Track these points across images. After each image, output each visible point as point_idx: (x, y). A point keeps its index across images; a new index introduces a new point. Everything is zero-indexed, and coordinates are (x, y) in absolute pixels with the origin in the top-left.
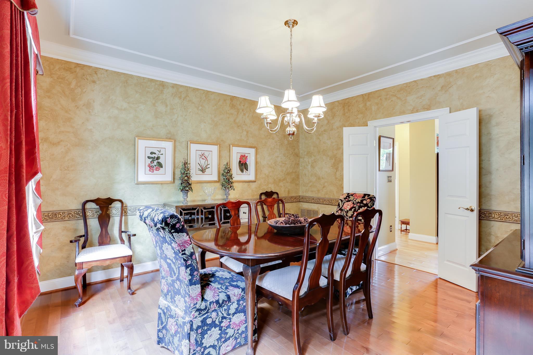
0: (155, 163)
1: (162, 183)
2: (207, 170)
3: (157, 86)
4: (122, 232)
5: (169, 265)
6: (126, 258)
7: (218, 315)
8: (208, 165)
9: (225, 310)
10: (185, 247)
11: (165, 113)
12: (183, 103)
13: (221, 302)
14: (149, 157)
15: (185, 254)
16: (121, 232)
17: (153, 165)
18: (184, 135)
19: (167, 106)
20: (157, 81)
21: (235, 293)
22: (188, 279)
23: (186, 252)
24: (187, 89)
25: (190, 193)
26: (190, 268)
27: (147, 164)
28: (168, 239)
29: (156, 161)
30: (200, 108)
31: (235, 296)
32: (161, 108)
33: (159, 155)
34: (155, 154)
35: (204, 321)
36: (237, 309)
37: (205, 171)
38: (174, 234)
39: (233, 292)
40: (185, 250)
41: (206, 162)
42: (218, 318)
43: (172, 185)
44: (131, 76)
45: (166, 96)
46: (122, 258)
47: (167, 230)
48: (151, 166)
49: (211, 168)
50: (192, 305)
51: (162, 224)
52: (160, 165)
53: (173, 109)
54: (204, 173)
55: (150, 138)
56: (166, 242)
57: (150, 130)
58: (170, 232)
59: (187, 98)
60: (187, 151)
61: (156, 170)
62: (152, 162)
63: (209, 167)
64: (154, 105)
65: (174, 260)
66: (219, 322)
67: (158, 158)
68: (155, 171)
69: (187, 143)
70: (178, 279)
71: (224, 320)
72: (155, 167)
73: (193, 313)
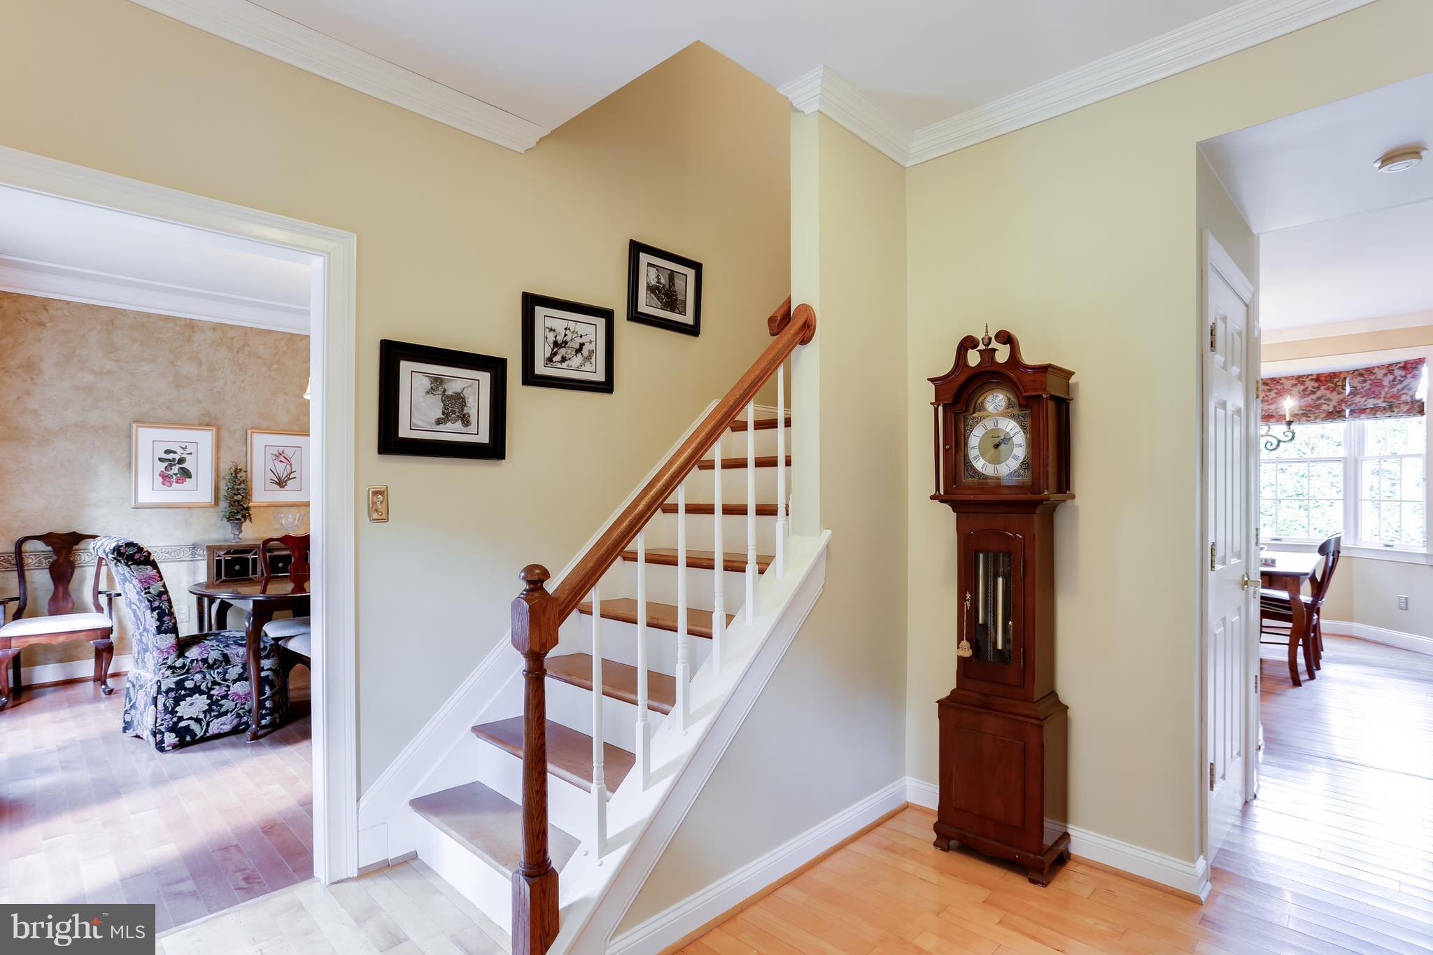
0: (176, 469)
1: (190, 507)
2: (289, 482)
3: (178, 328)
4: (100, 593)
5: (134, 612)
6: (99, 633)
7: (204, 677)
8: (292, 473)
9: (218, 673)
10: (149, 583)
11: (196, 377)
12: (235, 359)
13: (211, 661)
14: (161, 460)
15: (149, 593)
16: (97, 593)
17: (171, 473)
18: (239, 419)
19: (200, 364)
20: (179, 319)
21: (238, 652)
22: (155, 626)
23: (152, 590)
24: (246, 332)
25: (246, 525)
26: (157, 611)
27: (157, 472)
28: (128, 575)
29: (178, 466)
30: (275, 366)
31: (238, 656)
32: (188, 369)
33: (183, 456)
34: (175, 453)
35: (180, 684)
36: (241, 675)
37: (286, 485)
38: (132, 567)
39: (235, 652)
40: (149, 588)
41: (289, 467)
42: (206, 682)
43: (212, 510)
44: (123, 312)
45: (199, 345)
46: (91, 632)
47: (122, 561)
48: (166, 474)
49: (298, 477)
50: (161, 660)
51: (113, 554)
52: (186, 474)
53: (215, 370)
54: (283, 487)
55: (163, 423)
56: (127, 580)
57: (163, 410)
58: (127, 564)
59: (245, 348)
60: (245, 448)
61: (177, 482)
62: (169, 468)
63: (295, 478)
64: (172, 363)
65: (138, 604)
66: (207, 687)
67: (181, 461)
68: (174, 484)
69: (244, 433)
70: (145, 629)
71: (217, 687)
72: (174, 477)
73: (163, 670)
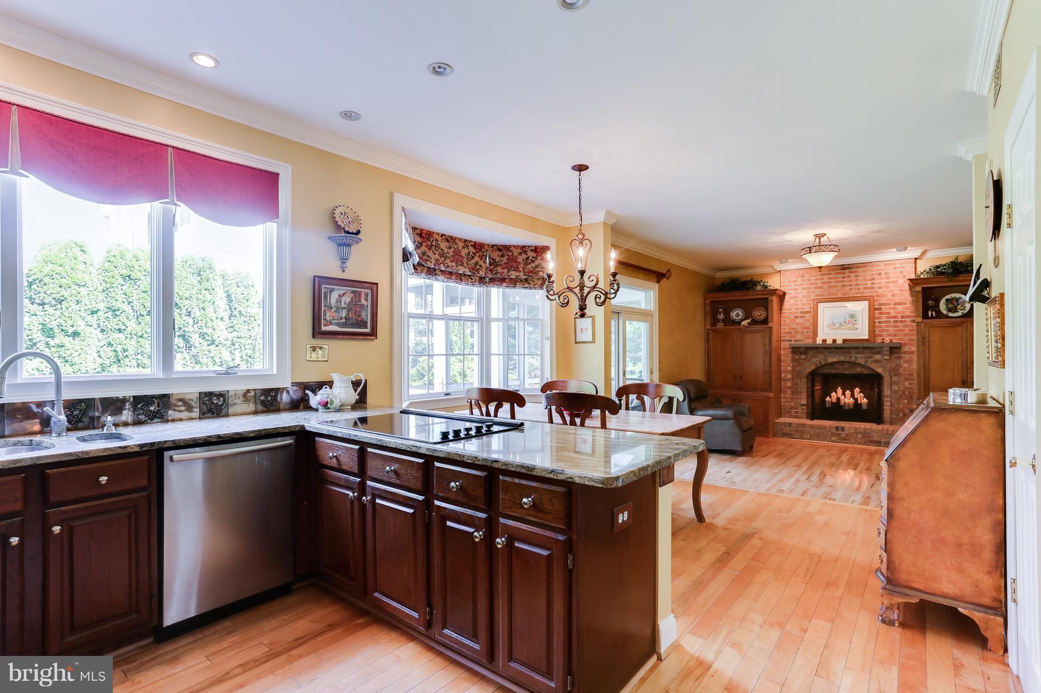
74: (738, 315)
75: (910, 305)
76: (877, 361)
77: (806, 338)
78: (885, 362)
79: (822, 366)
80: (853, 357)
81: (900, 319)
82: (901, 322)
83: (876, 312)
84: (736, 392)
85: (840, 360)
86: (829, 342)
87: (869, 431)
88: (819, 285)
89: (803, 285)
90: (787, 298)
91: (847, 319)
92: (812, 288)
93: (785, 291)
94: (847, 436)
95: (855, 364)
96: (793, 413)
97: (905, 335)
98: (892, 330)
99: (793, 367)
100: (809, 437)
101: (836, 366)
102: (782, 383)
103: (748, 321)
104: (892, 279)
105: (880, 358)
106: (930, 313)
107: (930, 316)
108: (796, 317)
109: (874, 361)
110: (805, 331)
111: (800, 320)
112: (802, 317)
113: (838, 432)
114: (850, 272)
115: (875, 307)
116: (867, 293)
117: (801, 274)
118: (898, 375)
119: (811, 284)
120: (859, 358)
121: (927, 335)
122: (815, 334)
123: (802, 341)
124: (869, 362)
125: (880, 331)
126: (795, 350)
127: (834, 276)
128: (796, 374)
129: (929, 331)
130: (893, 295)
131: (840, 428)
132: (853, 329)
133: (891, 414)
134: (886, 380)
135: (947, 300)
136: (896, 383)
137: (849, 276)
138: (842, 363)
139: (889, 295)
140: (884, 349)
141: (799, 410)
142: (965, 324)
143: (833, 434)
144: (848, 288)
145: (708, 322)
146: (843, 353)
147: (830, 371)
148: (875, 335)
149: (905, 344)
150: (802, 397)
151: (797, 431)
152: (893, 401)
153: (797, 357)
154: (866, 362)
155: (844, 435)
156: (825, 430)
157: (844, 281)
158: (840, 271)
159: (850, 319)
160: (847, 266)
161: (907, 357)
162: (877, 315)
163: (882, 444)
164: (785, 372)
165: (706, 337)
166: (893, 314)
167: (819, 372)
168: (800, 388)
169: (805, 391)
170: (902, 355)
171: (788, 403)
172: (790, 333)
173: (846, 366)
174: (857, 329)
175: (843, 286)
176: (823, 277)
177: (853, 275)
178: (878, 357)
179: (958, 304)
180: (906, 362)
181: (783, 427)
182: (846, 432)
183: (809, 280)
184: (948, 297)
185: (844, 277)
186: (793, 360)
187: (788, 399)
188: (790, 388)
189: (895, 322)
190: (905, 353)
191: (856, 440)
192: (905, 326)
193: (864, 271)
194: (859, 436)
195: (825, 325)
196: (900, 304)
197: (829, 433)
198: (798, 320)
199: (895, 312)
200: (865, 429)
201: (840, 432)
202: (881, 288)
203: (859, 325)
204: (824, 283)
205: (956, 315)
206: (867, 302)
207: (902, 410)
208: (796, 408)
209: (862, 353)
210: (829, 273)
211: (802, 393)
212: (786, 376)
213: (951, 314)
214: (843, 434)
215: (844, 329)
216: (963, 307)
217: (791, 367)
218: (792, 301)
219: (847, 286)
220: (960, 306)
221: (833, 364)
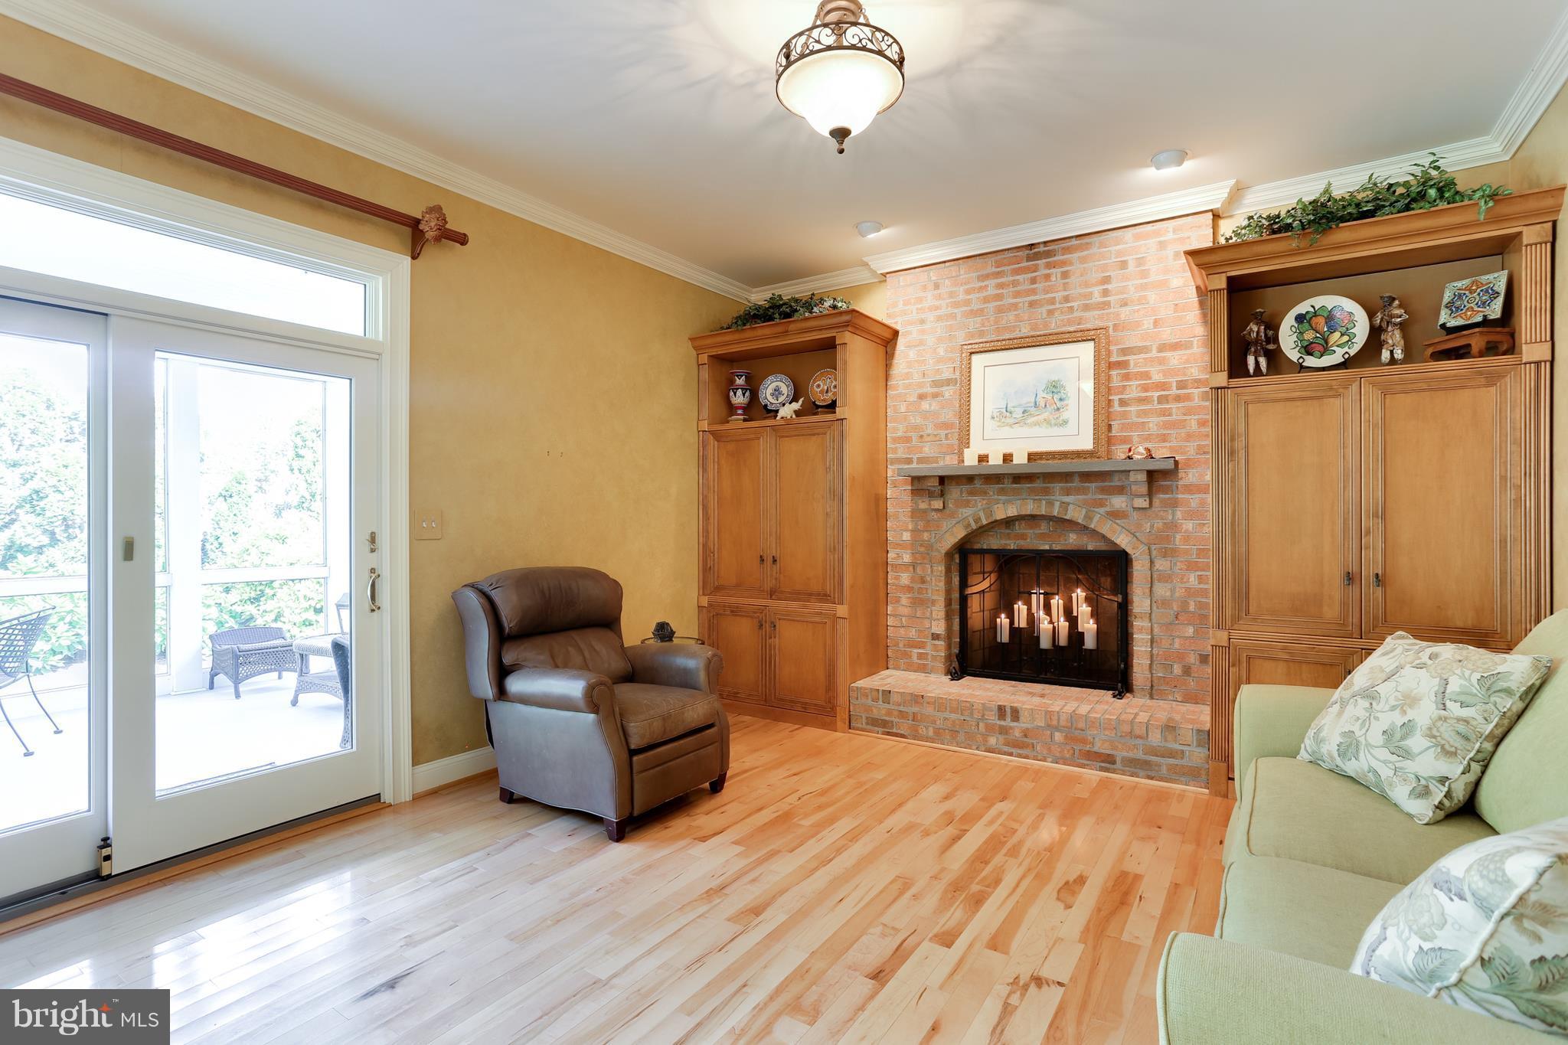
74: (777, 392)
75: (1201, 350)
76: (1115, 515)
77: (945, 453)
78: (1135, 515)
79: (983, 530)
80: (1057, 504)
81: (1174, 391)
82: (1178, 399)
83: (1114, 373)
84: (763, 602)
85: (1023, 513)
86: (995, 460)
87: (1081, 725)
88: (975, 306)
89: (937, 308)
90: (901, 342)
91: (1041, 394)
92: (959, 316)
93: (898, 327)
94: (1026, 736)
95: (1064, 524)
96: (915, 658)
97: (1189, 437)
98: (1153, 423)
99: (915, 532)
100: (931, 733)
101: (1019, 528)
102: (889, 577)
103: (796, 406)
104: (1154, 277)
105: (1124, 505)
106: (1251, 360)
107: (1251, 371)
108: (922, 397)
109: (1108, 513)
110: (943, 433)
111: (930, 405)
112: (935, 396)
113: (1002, 723)
114: (1049, 266)
115: (1112, 359)
116: (1092, 319)
117: (934, 278)
118: (1166, 553)
119: (956, 305)
120: (1071, 507)
121: (1242, 427)
122: (965, 441)
123: (935, 460)
124: (1097, 518)
125: (1124, 427)
126: (919, 484)
127: (1011, 278)
128: (922, 551)
129: (1247, 415)
130: (1156, 323)
131: (1008, 711)
132: (1055, 425)
133: (1151, 665)
134: (1139, 570)
135: (1300, 318)
136: (1166, 578)
137: (1047, 277)
138: (1032, 519)
139: (1148, 323)
140: (1133, 477)
141: (928, 650)
142: (1355, 387)
143: (990, 728)
144: (1044, 310)
145: (705, 413)
146: (1032, 491)
147: (1003, 542)
148: (1110, 441)
149: (1189, 464)
150: (934, 616)
151: (902, 715)
152: (1156, 630)
153: (923, 506)
154: (1088, 517)
155: (1017, 734)
156: (972, 714)
157: (1034, 292)
158: (1025, 264)
159: (1049, 397)
160: (1042, 249)
161: (1194, 500)
162: (1116, 382)
163: (1118, 765)
164: (897, 545)
165: (701, 454)
166: (1157, 377)
167: (977, 546)
168: (930, 591)
169: (941, 599)
170: (1180, 496)
171: (902, 631)
172: (908, 440)
173: (1044, 527)
174: (1065, 422)
175: (1032, 304)
176: (983, 284)
177: (1056, 272)
178: (1118, 502)
179: (1332, 330)
180: (1191, 515)
181: (869, 702)
182: (1024, 723)
183: (951, 294)
184: (1303, 308)
185: (1033, 281)
186: (915, 513)
187: (904, 619)
188: (909, 589)
189: (1162, 400)
190: (1190, 489)
191: (1049, 749)
192: (1189, 412)
193: (1083, 260)
194: (1058, 736)
195: (988, 416)
196: (1175, 347)
197: (981, 725)
198: (925, 405)
199: (1163, 371)
200: (1073, 716)
201: (1008, 722)
202: (1126, 304)
203: (1069, 414)
204: (986, 300)
205: (1327, 361)
206: (1091, 344)
207: (1181, 657)
208: (922, 645)
209: (1079, 491)
210: (999, 273)
211: (933, 602)
212: (899, 556)
213: (1311, 361)
214: (1017, 729)
215: (1037, 424)
216: (1346, 338)
217: (909, 534)
218: (912, 354)
219: (1042, 306)
220: (1337, 335)
221: (1009, 522)
